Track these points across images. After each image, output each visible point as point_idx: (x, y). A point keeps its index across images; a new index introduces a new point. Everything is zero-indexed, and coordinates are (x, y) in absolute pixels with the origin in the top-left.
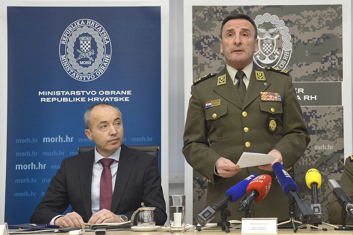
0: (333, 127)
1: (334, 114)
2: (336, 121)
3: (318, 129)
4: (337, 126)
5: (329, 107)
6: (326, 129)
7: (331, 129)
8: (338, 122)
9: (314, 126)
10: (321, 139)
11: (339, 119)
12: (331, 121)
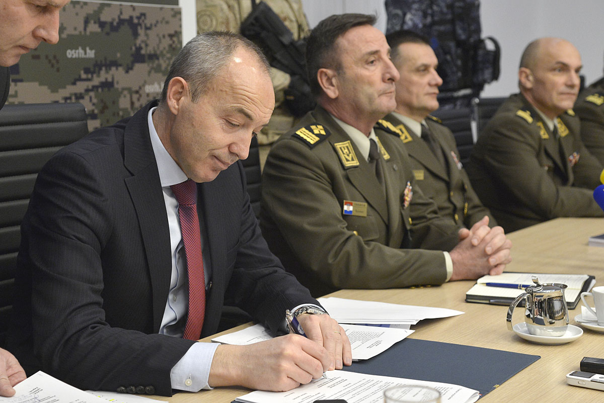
0: (167, 48)
1: (167, 22)
2: (171, 36)
3: (148, 52)
4: (174, 46)
5: (161, 9)
6: (158, 52)
7: (165, 52)
8: (175, 39)
9: (143, 45)
10: (153, 72)
11: (176, 32)
12: (164, 36)
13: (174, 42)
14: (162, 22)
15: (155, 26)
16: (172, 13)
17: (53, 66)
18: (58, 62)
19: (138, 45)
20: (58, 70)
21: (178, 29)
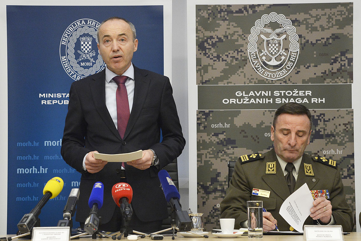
0: (342, 131)
1: (343, 117)
2: (345, 125)
3: (326, 133)
6: (335, 133)
7: (340, 133)
8: (348, 126)
9: (322, 130)
10: (330, 143)
11: (349, 122)
12: (340, 125)
13: (347, 128)
14: (338, 118)
15: (333, 119)
16: (347, 112)
17: (255, 140)
18: (258, 138)
19: (317, 130)
20: (258, 142)
21: (351, 121)
